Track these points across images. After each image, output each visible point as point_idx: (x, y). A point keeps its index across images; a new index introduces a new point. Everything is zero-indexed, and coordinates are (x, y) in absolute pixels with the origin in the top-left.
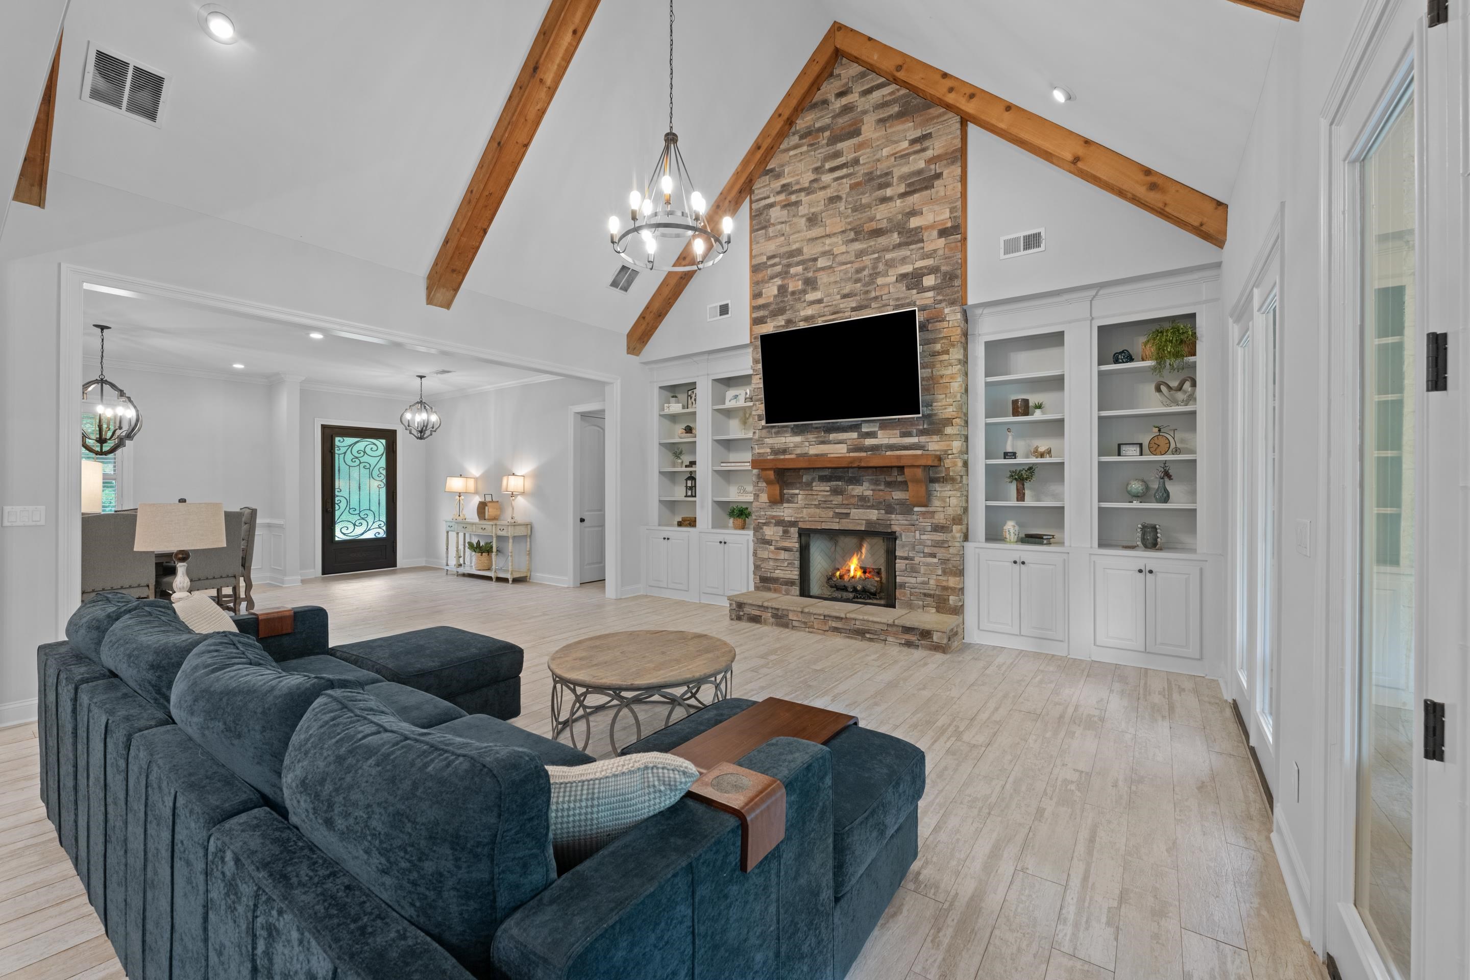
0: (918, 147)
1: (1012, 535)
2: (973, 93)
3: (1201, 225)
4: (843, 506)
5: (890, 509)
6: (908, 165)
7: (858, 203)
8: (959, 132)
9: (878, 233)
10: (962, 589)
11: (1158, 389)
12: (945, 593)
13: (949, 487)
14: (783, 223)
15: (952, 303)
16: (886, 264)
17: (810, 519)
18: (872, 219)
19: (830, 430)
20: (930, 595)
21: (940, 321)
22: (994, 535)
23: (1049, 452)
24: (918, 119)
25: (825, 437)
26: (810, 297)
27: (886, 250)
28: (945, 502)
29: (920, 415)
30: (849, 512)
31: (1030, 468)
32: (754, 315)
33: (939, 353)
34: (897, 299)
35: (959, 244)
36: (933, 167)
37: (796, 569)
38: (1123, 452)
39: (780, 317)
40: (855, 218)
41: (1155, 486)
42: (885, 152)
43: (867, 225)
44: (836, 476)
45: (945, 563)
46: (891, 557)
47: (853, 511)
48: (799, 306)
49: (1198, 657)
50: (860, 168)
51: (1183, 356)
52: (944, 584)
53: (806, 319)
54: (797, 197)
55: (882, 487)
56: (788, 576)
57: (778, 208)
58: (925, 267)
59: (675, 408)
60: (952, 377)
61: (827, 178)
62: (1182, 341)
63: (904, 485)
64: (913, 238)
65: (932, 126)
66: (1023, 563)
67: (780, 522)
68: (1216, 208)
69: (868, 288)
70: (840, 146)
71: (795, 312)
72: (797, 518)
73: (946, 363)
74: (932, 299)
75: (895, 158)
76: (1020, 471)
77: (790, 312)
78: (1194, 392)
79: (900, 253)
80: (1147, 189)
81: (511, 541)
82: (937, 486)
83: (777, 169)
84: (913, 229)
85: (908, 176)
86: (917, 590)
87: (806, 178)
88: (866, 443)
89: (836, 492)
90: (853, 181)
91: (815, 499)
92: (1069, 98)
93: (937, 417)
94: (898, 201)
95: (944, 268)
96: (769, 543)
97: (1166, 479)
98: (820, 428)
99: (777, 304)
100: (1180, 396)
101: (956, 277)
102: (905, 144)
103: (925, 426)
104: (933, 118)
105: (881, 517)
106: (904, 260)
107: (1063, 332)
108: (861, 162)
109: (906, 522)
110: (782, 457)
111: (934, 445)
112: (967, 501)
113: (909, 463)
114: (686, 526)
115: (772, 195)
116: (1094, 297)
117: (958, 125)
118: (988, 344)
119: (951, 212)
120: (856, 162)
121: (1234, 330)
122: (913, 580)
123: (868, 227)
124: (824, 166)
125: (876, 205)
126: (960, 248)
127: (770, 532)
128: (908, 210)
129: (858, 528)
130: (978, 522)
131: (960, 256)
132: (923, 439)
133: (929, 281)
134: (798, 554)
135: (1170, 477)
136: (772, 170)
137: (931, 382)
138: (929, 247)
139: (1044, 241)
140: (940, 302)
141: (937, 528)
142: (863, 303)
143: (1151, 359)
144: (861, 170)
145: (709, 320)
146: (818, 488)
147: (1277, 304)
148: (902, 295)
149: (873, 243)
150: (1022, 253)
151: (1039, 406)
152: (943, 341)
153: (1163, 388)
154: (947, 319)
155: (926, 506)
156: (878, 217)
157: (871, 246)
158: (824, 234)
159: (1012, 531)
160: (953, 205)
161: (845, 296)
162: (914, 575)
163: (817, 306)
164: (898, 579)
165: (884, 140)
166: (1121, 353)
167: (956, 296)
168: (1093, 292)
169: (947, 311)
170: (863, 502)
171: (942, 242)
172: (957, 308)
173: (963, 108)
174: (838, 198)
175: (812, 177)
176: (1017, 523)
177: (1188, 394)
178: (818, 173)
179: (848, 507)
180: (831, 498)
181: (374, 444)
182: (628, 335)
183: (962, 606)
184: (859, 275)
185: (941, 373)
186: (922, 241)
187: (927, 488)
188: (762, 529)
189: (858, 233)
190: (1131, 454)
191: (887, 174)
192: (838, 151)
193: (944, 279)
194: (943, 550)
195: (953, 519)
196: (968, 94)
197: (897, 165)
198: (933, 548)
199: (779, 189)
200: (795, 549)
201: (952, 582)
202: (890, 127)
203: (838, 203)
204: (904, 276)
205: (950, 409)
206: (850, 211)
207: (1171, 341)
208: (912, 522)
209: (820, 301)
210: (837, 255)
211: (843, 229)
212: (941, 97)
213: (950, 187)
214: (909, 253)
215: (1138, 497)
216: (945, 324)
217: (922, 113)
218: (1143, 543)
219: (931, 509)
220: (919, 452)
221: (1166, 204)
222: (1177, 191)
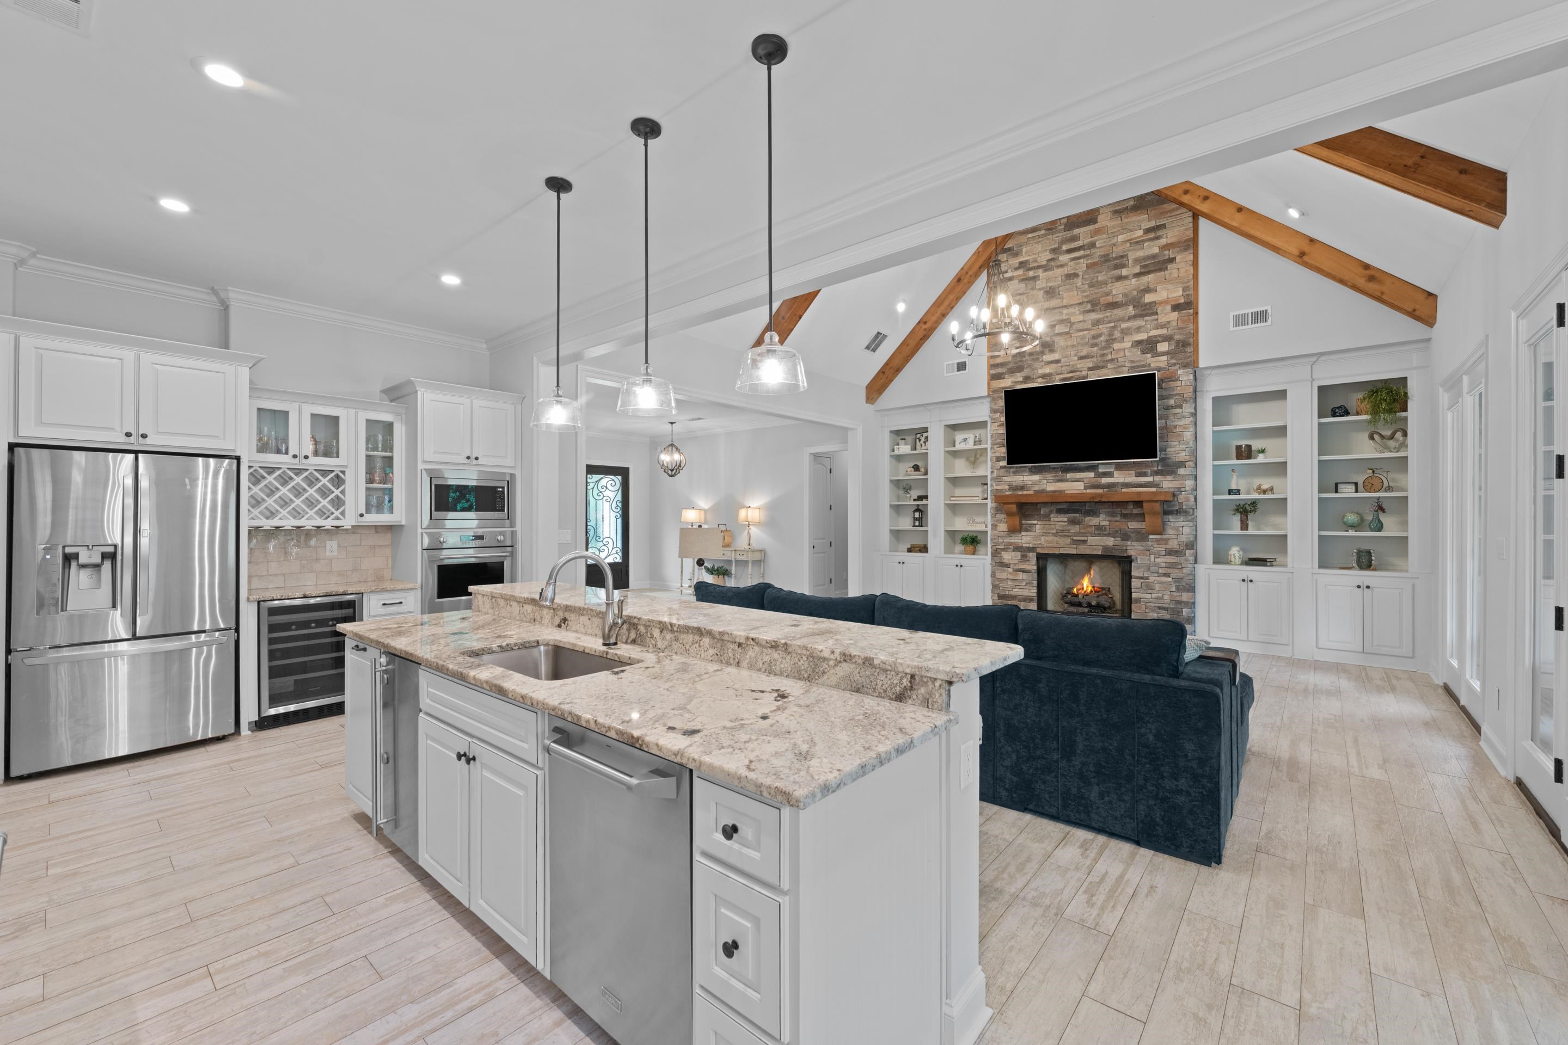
0: (1152, 235)
1: (1237, 558)
2: (1207, 196)
3: (1414, 310)
4: (1081, 535)
5: (1125, 537)
6: (1143, 251)
7: (1095, 280)
8: (1191, 225)
9: (1114, 305)
10: (1194, 603)
11: (1372, 438)
12: (1179, 606)
13: (1182, 518)
14: (1021, 294)
15: (1185, 366)
16: (1122, 332)
17: (1048, 545)
18: (1107, 294)
19: (1067, 470)
20: (1164, 609)
21: (1173, 381)
22: (1220, 558)
23: (1272, 489)
24: (1152, 213)
25: (1063, 476)
26: (1048, 357)
27: (1122, 320)
28: (1178, 530)
29: (1158, 459)
30: (1085, 538)
31: (1254, 503)
32: (992, 372)
33: (1172, 407)
34: (1133, 362)
35: (1192, 317)
36: (1166, 252)
37: (1035, 588)
38: (1340, 490)
39: (1018, 374)
40: (1093, 292)
41: (1369, 517)
42: (1121, 238)
43: (1104, 298)
44: (1073, 509)
45: (1179, 582)
46: (1127, 577)
47: (1090, 538)
48: (1036, 365)
49: (1410, 655)
50: (1096, 250)
51: (1395, 412)
52: (1178, 599)
53: (1044, 376)
54: (1035, 273)
55: (1118, 519)
56: (1026, 594)
57: (1017, 281)
58: (1160, 336)
59: (905, 449)
60: (1185, 427)
61: (1064, 258)
62: (1395, 400)
63: (1141, 517)
64: (1147, 311)
65: (1166, 219)
66: (1251, 581)
67: (1017, 548)
68: (1427, 298)
69: (1104, 352)
70: (1076, 231)
71: (1033, 369)
72: (1035, 544)
73: (1179, 416)
74: (1166, 363)
75: (1130, 243)
76: (1243, 505)
77: (1028, 370)
78: (1405, 440)
79: (1135, 323)
80: (1366, 281)
81: (750, 564)
82: (1171, 518)
83: (1015, 249)
84: (1147, 304)
85: (1143, 259)
86: (1152, 604)
87: (1044, 258)
88: (1103, 482)
89: (1073, 522)
90: (1089, 262)
91: (1053, 529)
92: (1303, 214)
93: (1171, 461)
94: (1133, 280)
95: (1177, 337)
96: (1007, 565)
97: (1380, 512)
98: (1058, 468)
99: (1015, 363)
100: (1392, 443)
101: (1189, 344)
102: (1141, 233)
103: (1160, 468)
104: (1167, 212)
105: (1117, 543)
106: (1138, 329)
107: (1286, 390)
108: (1097, 245)
109: (1142, 548)
110: (1020, 493)
111: (1168, 483)
112: (1196, 531)
113: (1148, 498)
114: (916, 552)
115: (1009, 271)
116: (1315, 362)
117: (1191, 219)
118: (1216, 400)
119: (1184, 290)
120: (1092, 245)
121: (1444, 398)
122: (1148, 596)
123: (1104, 300)
124: (1061, 248)
125: (1112, 283)
126: (1192, 320)
127: (1007, 556)
128: (1143, 288)
129: (1095, 553)
130: (1206, 547)
131: (1192, 327)
132: (1157, 478)
133: (1163, 347)
134: (1036, 575)
135: (1383, 510)
136: (1009, 249)
137: (1165, 431)
138: (1162, 319)
139: (1270, 317)
140: (1174, 364)
141: (1170, 553)
142: (1099, 365)
143: (1367, 413)
144: (1097, 253)
145: (945, 375)
146: (1056, 519)
147: (1483, 390)
148: (1138, 359)
149: (1108, 314)
150: (1250, 326)
151: (1263, 451)
152: (1176, 397)
153: (1376, 436)
154: (1180, 379)
155: (1162, 534)
156: (1114, 293)
157: (1107, 317)
158: (1061, 305)
159: (1237, 555)
160: (1185, 285)
161: (1082, 358)
162: (1149, 591)
163: (1054, 366)
164: (1134, 595)
165: (1119, 229)
166: (1338, 408)
167: (1189, 360)
168: (1314, 359)
169: (1180, 372)
170: (1100, 531)
171: (1175, 315)
172: (1190, 370)
173: (1198, 207)
174: (1075, 275)
175: (1050, 257)
176: (1241, 549)
177: (1399, 442)
178: (1055, 253)
179: (1086, 535)
180: (1069, 528)
181: (613, 480)
182: (866, 387)
183: (1194, 617)
184: (1095, 341)
185: (1175, 424)
186: (1157, 314)
187: (1162, 519)
188: (1000, 554)
189: (1094, 305)
190: (1347, 491)
191: (1122, 257)
192: (1075, 235)
193: (1178, 346)
194: (1176, 571)
195: (1186, 545)
196: (1201, 197)
197: (1133, 250)
198: (1167, 569)
199: (1017, 265)
200: (1033, 571)
201: (1185, 597)
202: (1125, 218)
203: (1075, 280)
204: (1139, 342)
205: (1183, 454)
206: (1086, 286)
207: (1385, 400)
208: (1148, 548)
209: (1058, 361)
210: (1074, 323)
211: (1081, 301)
212: (1176, 197)
213: (1182, 271)
214: (1143, 323)
215: (1354, 527)
216: (1178, 383)
217: (1156, 207)
218: (1358, 565)
219: (1165, 537)
220: (1154, 489)
221: (1382, 293)
222: (1393, 283)
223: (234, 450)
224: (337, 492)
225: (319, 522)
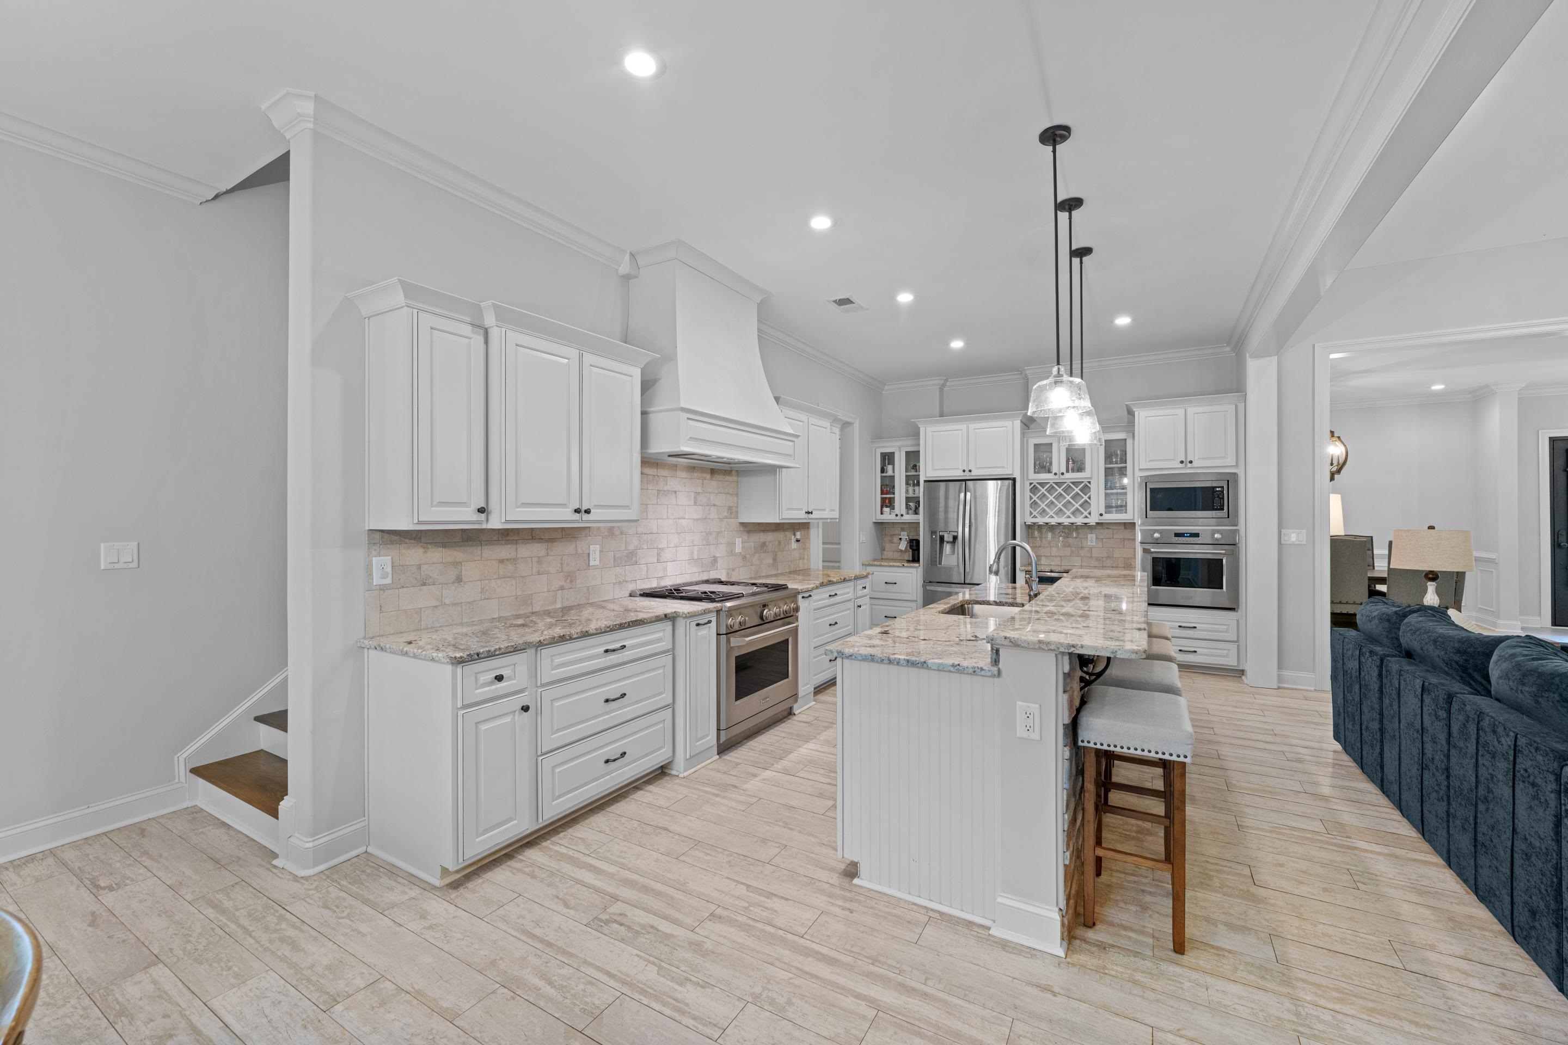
223: (1012, 474)
224: (1086, 498)
225: (1073, 520)
